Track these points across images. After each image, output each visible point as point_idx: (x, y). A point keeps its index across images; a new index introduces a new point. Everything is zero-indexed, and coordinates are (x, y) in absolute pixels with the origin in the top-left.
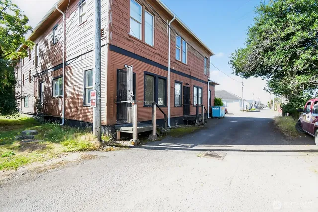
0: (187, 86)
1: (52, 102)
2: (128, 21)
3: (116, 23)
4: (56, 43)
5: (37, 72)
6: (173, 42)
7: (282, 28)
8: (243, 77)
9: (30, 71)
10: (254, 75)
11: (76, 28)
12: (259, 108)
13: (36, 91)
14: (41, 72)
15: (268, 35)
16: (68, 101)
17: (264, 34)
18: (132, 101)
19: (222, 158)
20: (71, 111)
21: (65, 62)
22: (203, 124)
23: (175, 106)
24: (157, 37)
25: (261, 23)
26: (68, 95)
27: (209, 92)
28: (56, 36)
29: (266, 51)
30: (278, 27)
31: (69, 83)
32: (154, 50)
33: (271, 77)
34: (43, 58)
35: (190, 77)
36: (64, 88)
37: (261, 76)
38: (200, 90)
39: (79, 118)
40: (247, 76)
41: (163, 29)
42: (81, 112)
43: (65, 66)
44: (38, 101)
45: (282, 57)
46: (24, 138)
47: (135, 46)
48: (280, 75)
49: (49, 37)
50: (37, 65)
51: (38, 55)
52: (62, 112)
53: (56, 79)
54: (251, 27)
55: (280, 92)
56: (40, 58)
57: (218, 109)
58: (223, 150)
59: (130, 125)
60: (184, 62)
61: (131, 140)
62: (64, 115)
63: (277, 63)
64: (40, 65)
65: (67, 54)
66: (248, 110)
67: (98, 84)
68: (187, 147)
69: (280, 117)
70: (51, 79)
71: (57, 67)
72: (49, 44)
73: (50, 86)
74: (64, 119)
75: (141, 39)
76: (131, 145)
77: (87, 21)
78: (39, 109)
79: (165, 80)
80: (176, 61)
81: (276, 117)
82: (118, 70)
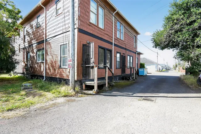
0: (124, 55)
1: (36, 66)
2: (89, 13)
3: (82, 15)
4: (39, 27)
5: (25, 45)
6: (116, 26)
7: (187, 17)
8: (160, 49)
9: (20, 45)
10: (167, 48)
11: (54, 17)
12: (168, 69)
13: (24, 58)
14: (28, 45)
15: (178, 22)
16: (48, 65)
17: (175, 21)
18: (93, 65)
19: (154, 101)
20: (50, 72)
21: (46, 40)
22: (134, 80)
23: (117, 68)
24: (106, 23)
25: (173, 14)
26: (48, 61)
27: (137, 59)
28: (39, 23)
29: (176, 32)
30: (185, 16)
31: (49, 53)
32: (104, 32)
33: (179, 49)
34: (29, 37)
35: (126, 49)
36: (46, 56)
37: (172, 48)
38: (131, 57)
39: (56, 76)
40: (163, 48)
41: (109, 18)
42: (58, 72)
43: (46, 42)
44: (26, 65)
45: (187, 36)
46: (27, 89)
47: (94, 29)
48: (185, 48)
49: (34, 23)
50: (24, 41)
51: (25, 34)
52: (44, 72)
53: (39, 50)
54: (167, 16)
55: (185, 59)
56: (27, 37)
57: (143, 70)
58: (153, 97)
59: (93, 80)
60: (122, 39)
61: (93, 90)
62: (46, 74)
63: (184, 40)
64: (27, 41)
65: (47, 34)
66: (161, 71)
67: (73, 54)
68: (129, 94)
69: (184, 76)
70: (35, 51)
71: (40, 43)
72: (34, 28)
73: (34, 55)
74: (45, 77)
75: (96, 25)
76: (94, 93)
77: (62, 13)
78: (27, 70)
79: (111, 51)
80: (117, 39)
81: (181, 76)
82: (84, 45)
